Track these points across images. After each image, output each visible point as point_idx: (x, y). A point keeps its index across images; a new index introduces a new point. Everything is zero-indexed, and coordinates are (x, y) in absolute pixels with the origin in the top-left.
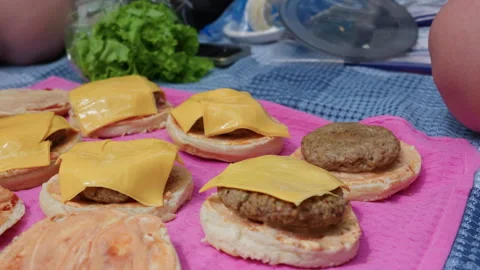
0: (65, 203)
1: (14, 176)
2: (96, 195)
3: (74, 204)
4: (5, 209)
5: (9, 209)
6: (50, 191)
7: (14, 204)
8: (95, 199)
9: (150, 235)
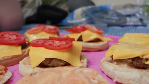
0: (34, 68)
1: (5, 60)
2: (49, 63)
3: (39, 68)
4: (1, 74)
5: (3, 74)
6: (25, 64)
7: (6, 72)
8: (50, 65)
9: (94, 79)
